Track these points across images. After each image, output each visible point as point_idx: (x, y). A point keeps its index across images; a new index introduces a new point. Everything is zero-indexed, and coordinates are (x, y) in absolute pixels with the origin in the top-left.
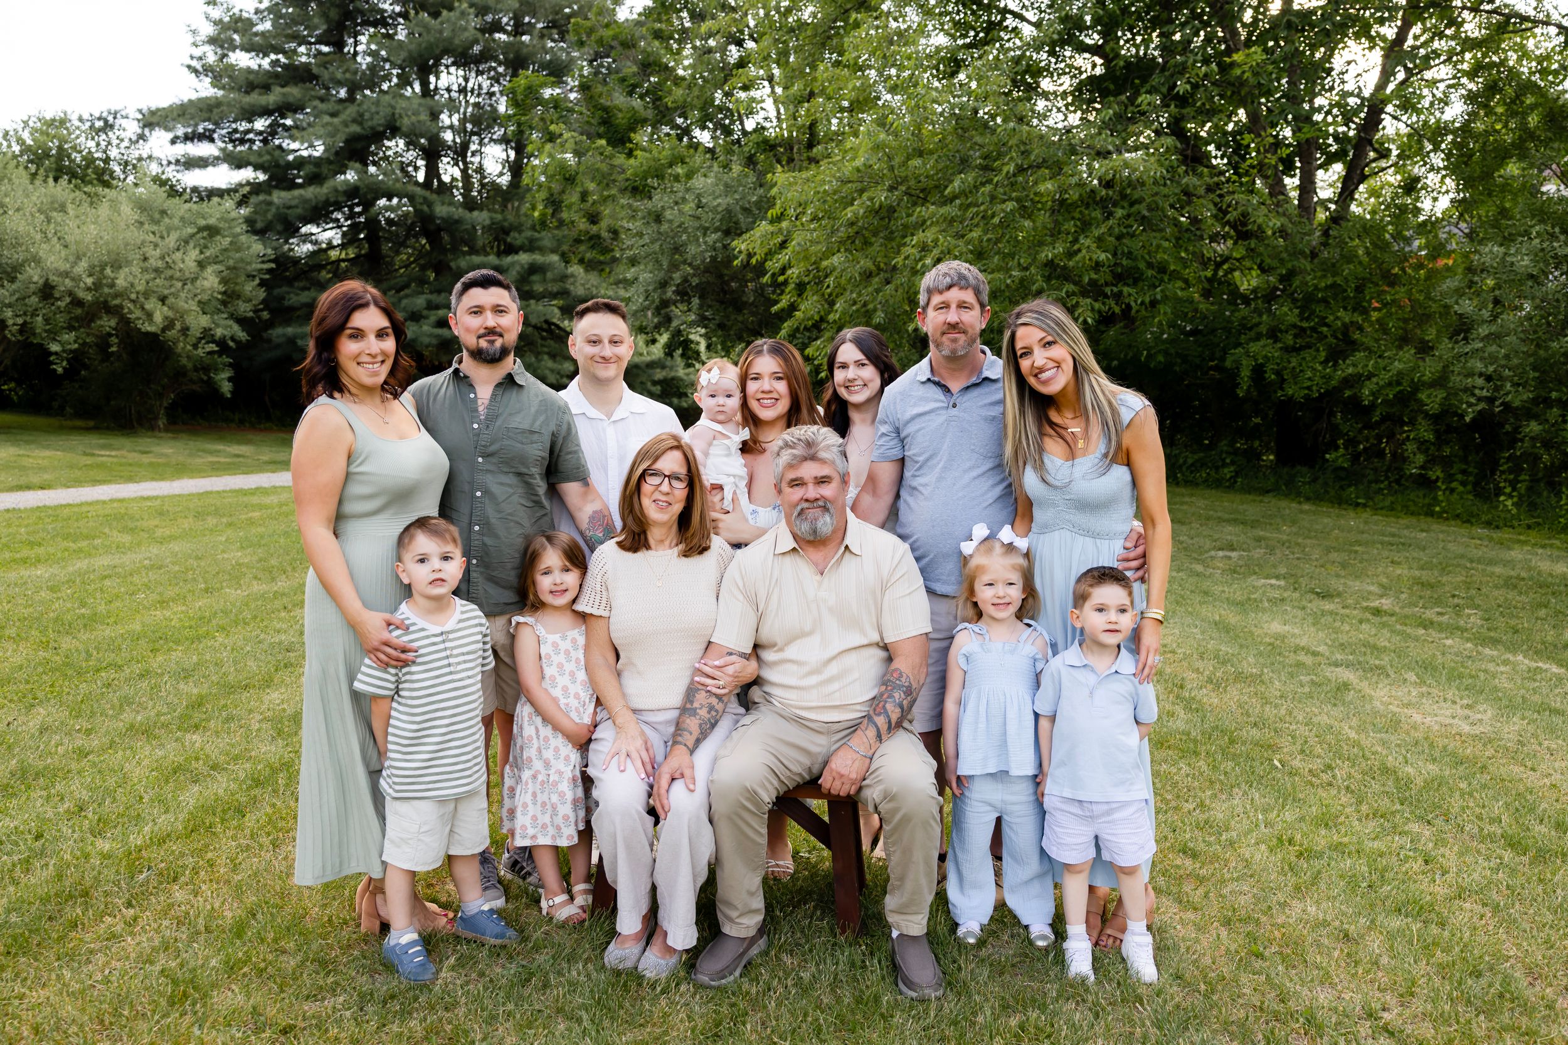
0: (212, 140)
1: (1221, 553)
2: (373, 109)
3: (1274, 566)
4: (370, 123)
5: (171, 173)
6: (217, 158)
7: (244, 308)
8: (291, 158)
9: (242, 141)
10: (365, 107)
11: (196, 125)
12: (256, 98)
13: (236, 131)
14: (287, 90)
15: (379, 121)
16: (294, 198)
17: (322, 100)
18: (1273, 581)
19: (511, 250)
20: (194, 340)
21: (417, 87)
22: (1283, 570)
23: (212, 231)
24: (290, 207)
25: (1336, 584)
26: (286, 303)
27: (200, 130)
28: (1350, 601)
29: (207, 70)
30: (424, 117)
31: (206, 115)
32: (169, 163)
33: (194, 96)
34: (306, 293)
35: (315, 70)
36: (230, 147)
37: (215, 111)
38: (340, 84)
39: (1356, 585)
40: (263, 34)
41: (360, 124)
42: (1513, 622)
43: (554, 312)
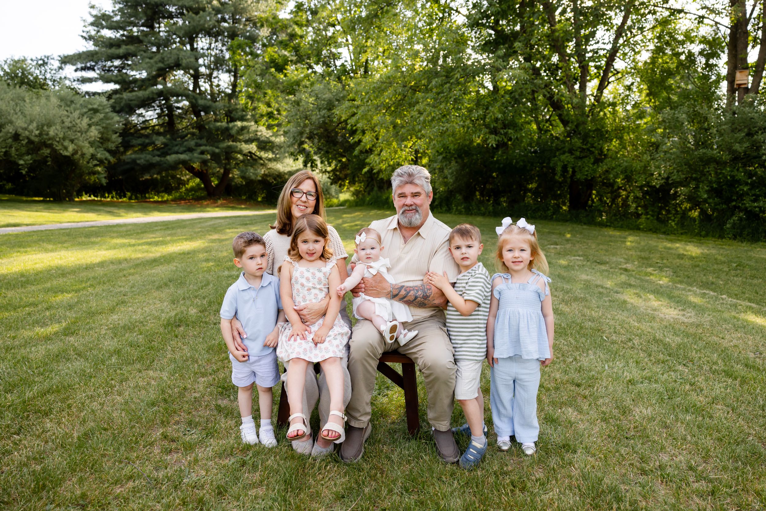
0: (94, 70)
1: (552, 246)
2: (169, 56)
3: (577, 251)
4: (167, 63)
5: (76, 85)
6: (97, 78)
7: (112, 146)
8: (131, 79)
9: (109, 71)
10: (165, 55)
11: (86, 63)
12: (114, 51)
13: (105, 66)
14: (128, 47)
15: (171, 61)
16: (133, 96)
17: (145, 52)
18: (578, 258)
19: (233, 120)
20: (87, 160)
21: (188, 47)
22: (581, 253)
23: (96, 111)
24: (131, 100)
25: (606, 259)
26: (131, 144)
27: (88, 65)
28: (613, 265)
29: (91, 38)
30: (193, 60)
31: (90, 58)
32: (74, 80)
33: (85, 50)
34: (140, 139)
35: (141, 38)
36: (103, 73)
37: (95, 56)
38: (153, 44)
39: (614, 259)
40: (116, 22)
41: (163, 63)
42: (686, 273)
43: (253, 147)
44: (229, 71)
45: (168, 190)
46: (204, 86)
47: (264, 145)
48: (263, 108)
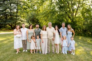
43: (20, 21)
44: (16, 9)
45: (5, 28)
46: (12, 11)
47: (22, 21)
48: (22, 15)
